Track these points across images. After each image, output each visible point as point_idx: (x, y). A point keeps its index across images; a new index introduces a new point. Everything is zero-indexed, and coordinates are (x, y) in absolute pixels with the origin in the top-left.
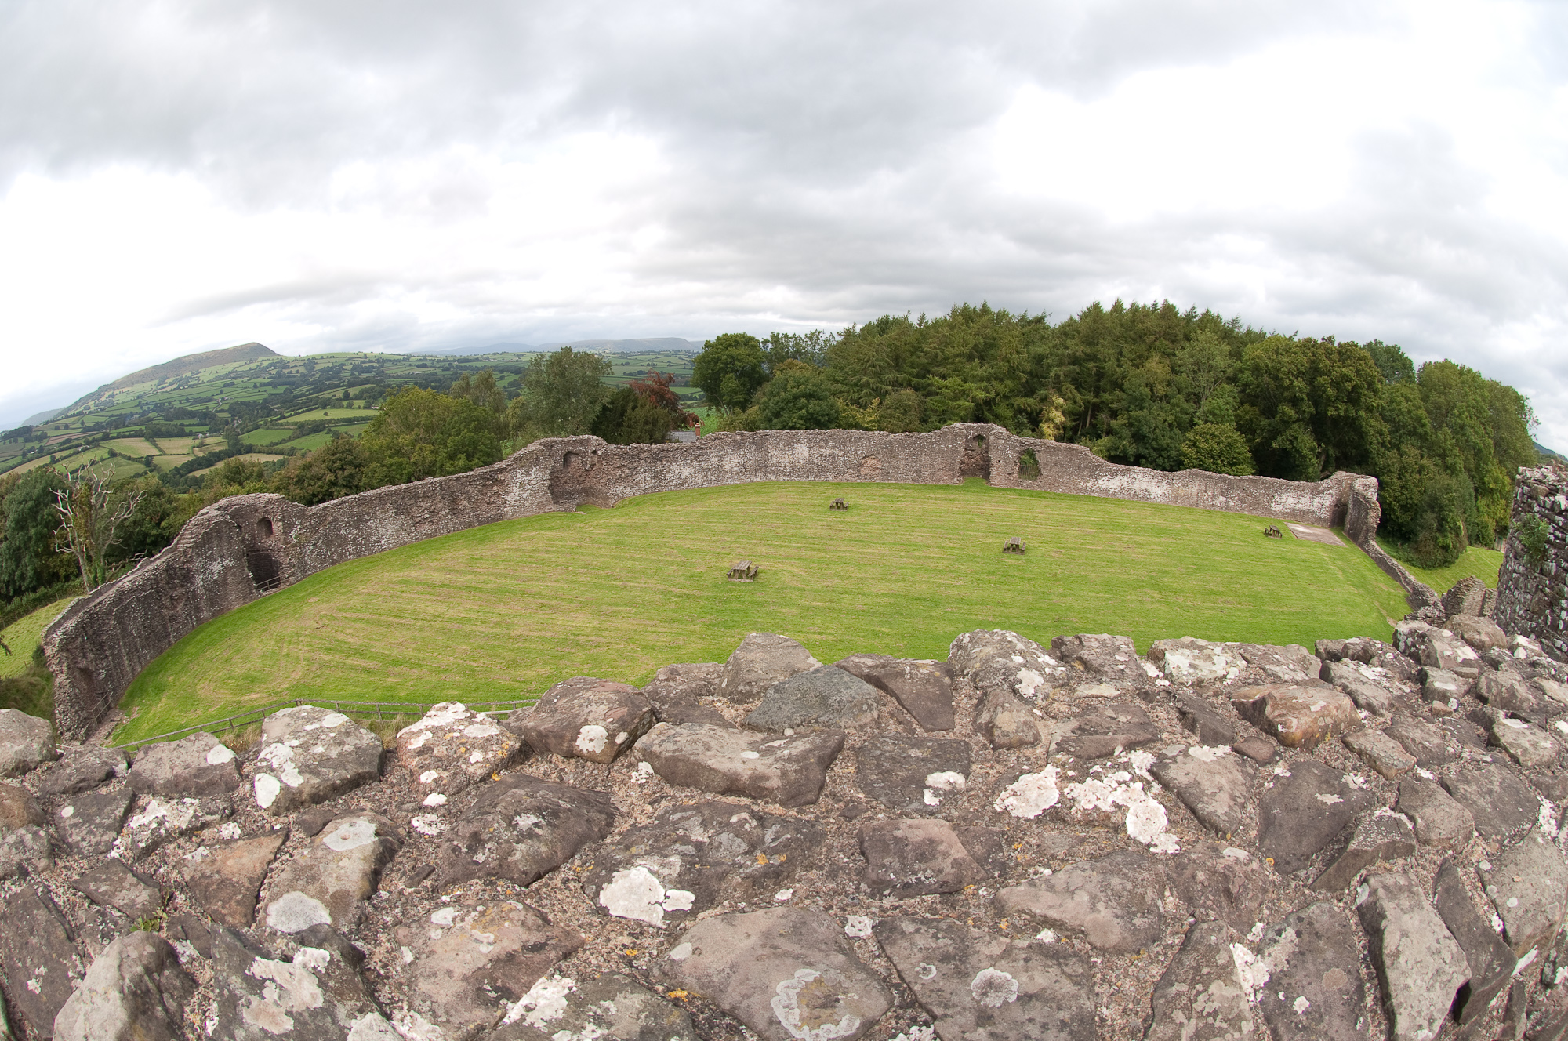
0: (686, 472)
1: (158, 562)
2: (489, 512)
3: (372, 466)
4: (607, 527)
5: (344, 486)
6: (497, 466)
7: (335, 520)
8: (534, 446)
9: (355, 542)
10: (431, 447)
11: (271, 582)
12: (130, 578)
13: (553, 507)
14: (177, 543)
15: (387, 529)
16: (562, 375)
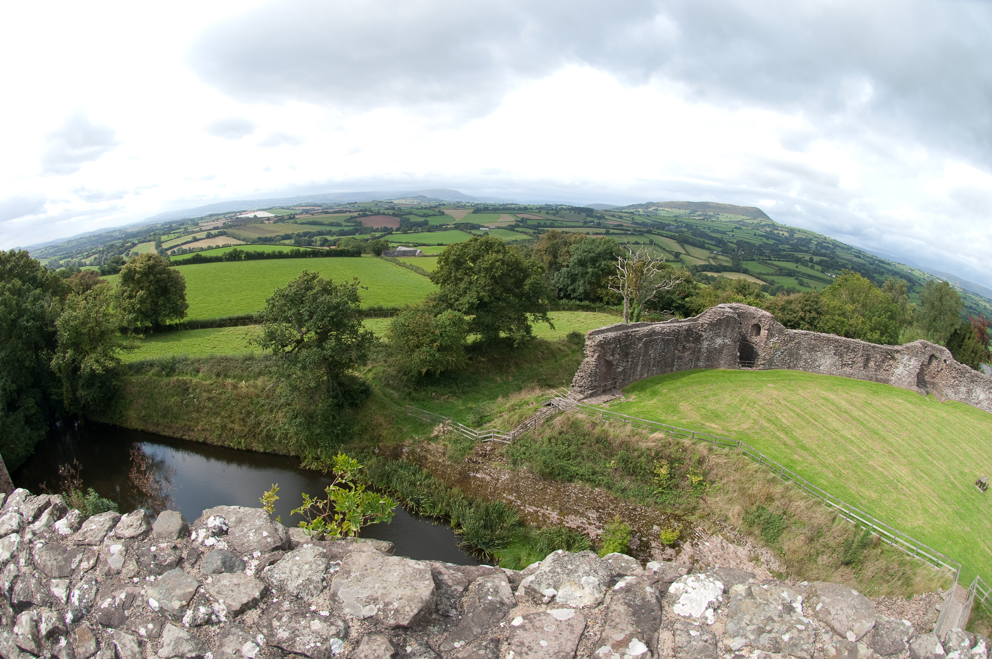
0: (982, 396)
1: (683, 323)
2: (882, 375)
3: (828, 317)
4: (937, 416)
5: (808, 323)
6: (896, 347)
7: (799, 343)
8: (917, 343)
9: (806, 361)
10: (861, 319)
11: (748, 363)
12: (662, 325)
13: (915, 388)
14: (699, 318)
15: (827, 361)
16: (941, 299)
